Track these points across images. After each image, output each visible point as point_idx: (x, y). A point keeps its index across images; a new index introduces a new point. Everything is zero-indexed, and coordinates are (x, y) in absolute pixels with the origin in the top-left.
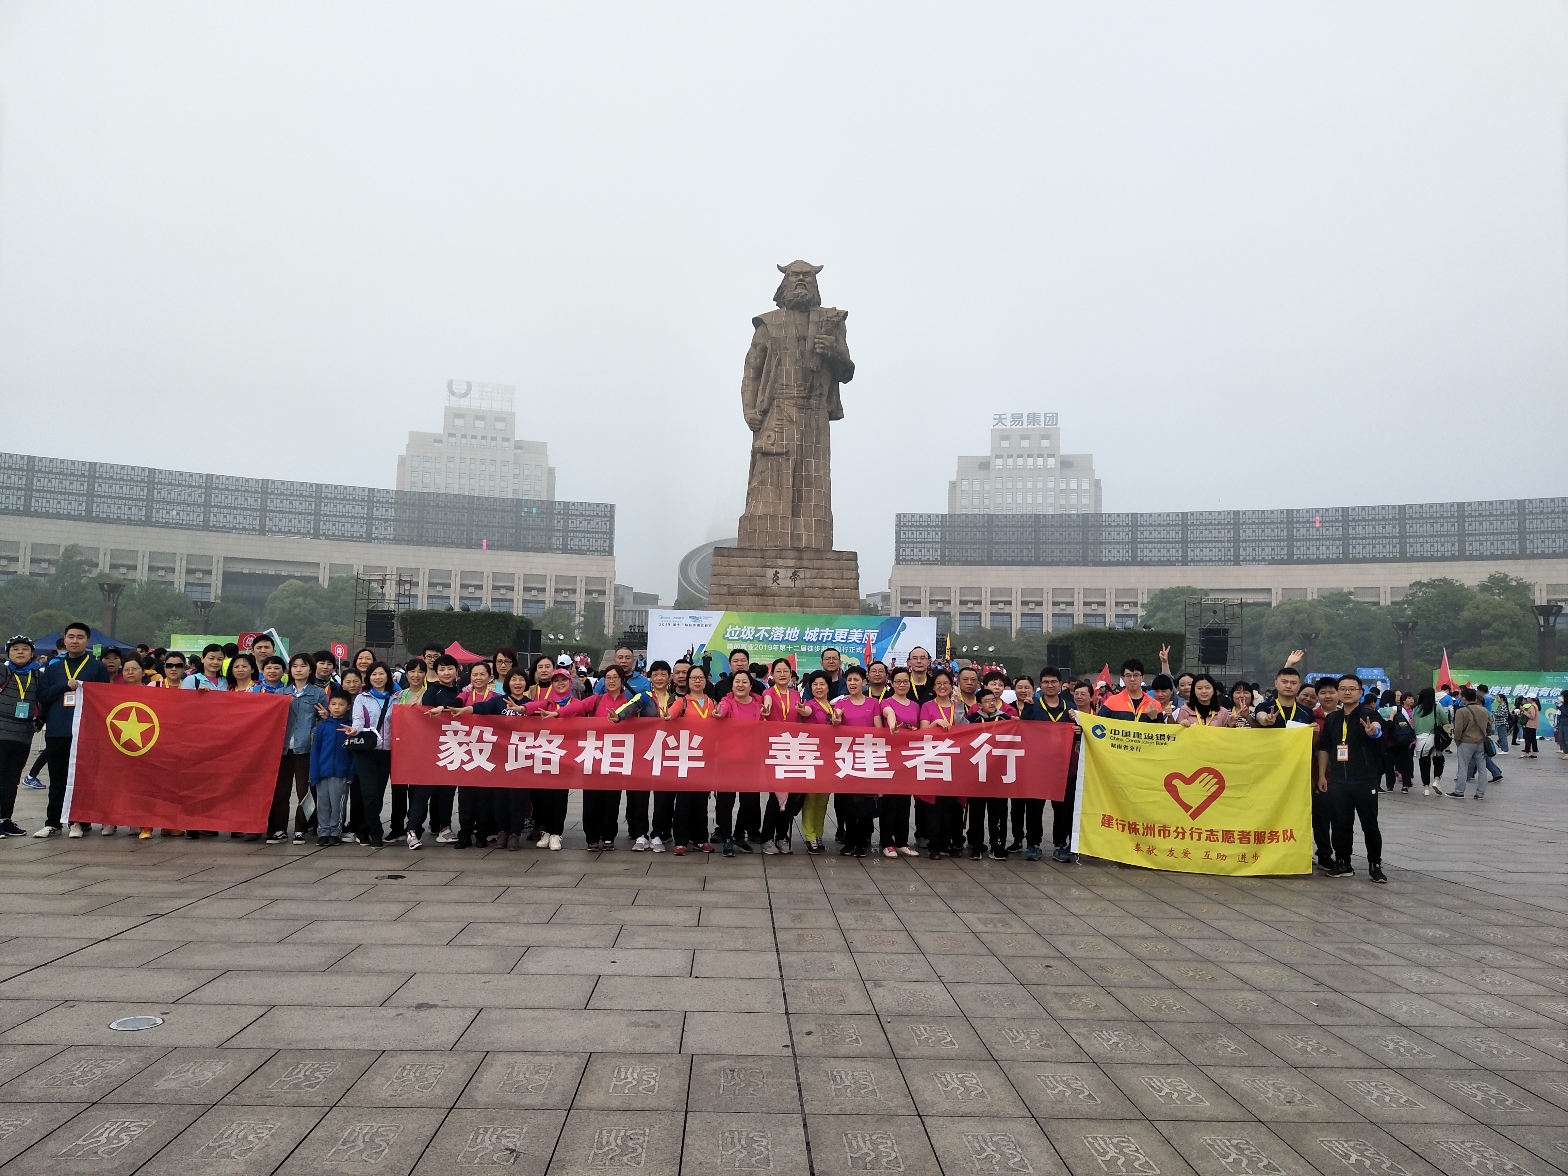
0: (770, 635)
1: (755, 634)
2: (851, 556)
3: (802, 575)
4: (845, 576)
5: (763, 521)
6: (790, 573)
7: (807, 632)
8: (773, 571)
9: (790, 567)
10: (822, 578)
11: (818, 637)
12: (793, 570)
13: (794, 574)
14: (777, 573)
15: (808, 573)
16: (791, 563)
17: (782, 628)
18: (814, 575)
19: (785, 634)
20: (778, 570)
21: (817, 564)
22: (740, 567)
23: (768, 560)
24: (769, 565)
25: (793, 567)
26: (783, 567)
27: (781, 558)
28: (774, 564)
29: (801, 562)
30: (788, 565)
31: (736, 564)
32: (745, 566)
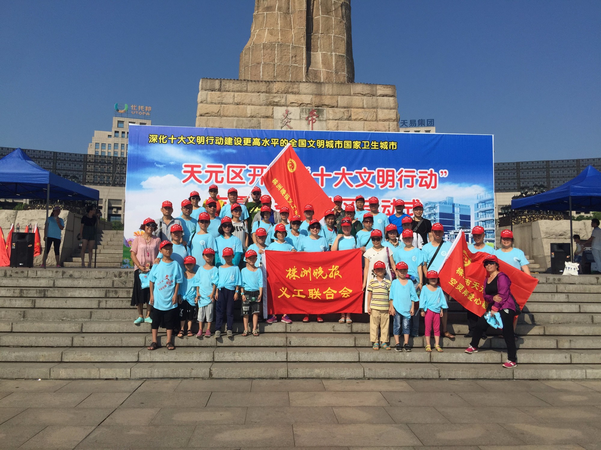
2: (388, 91)
3: (322, 116)
4: (381, 117)
5: (270, 51)
6: (306, 113)
8: (284, 109)
9: (306, 105)
10: (349, 119)
12: (310, 109)
13: (312, 114)
14: (288, 112)
15: (331, 112)
16: (307, 99)
18: (339, 115)
20: (290, 109)
21: (343, 101)
22: (237, 104)
23: (275, 95)
24: (277, 102)
25: (310, 104)
26: (296, 104)
27: (293, 93)
28: (283, 101)
29: (321, 98)
30: (303, 102)
31: (231, 101)
32: (244, 103)
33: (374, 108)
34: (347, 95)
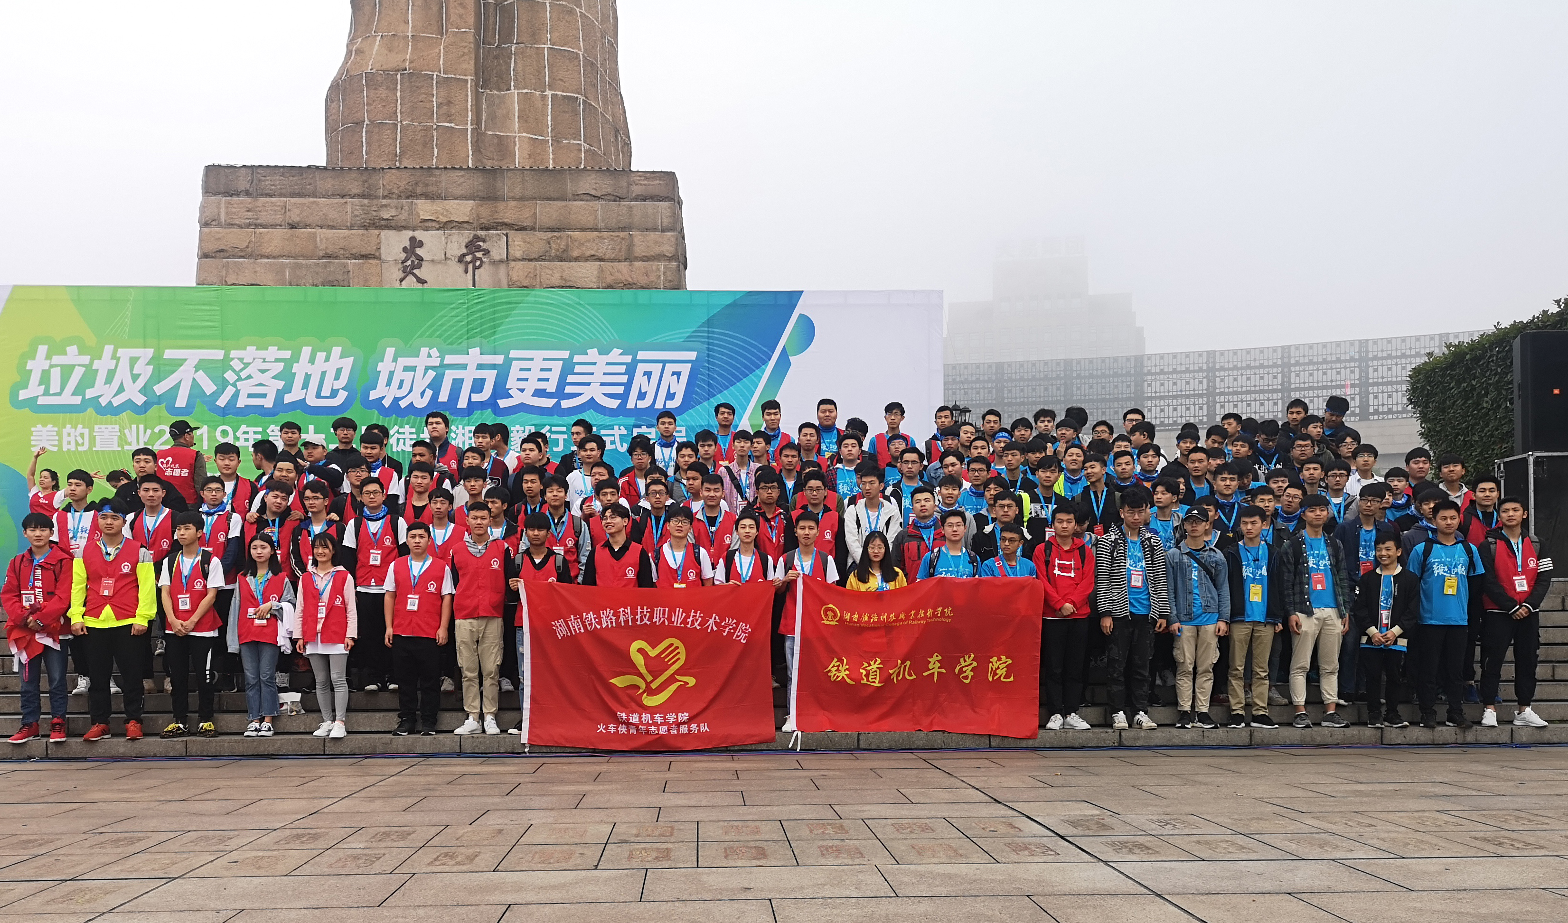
0: (223, 384)
1: (158, 377)
2: (656, 187)
3: (498, 251)
4: (639, 251)
5: (382, 92)
6: (457, 243)
7: (384, 368)
8: (403, 239)
9: (459, 225)
10: (563, 257)
11: (435, 385)
12: (467, 235)
13: (472, 246)
14: (416, 243)
15: (518, 241)
16: (462, 210)
17: (273, 352)
18: (538, 248)
19: (287, 376)
20: (419, 235)
21: (548, 212)
22: (293, 226)
23: (384, 202)
24: (387, 219)
25: (468, 222)
26: (434, 224)
27: (426, 196)
28: (404, 215)
29: (495, 207)
30: (452, 219)
31: (279, 218)
32: (308, 223)
33: (623, 229)
34: (557, 199)
